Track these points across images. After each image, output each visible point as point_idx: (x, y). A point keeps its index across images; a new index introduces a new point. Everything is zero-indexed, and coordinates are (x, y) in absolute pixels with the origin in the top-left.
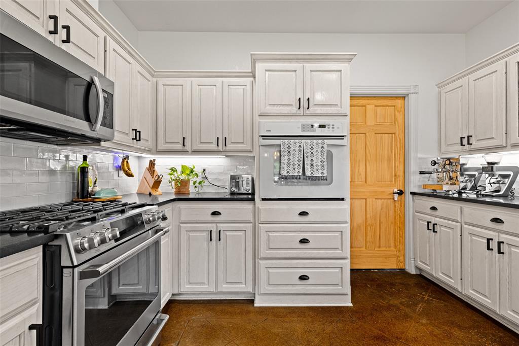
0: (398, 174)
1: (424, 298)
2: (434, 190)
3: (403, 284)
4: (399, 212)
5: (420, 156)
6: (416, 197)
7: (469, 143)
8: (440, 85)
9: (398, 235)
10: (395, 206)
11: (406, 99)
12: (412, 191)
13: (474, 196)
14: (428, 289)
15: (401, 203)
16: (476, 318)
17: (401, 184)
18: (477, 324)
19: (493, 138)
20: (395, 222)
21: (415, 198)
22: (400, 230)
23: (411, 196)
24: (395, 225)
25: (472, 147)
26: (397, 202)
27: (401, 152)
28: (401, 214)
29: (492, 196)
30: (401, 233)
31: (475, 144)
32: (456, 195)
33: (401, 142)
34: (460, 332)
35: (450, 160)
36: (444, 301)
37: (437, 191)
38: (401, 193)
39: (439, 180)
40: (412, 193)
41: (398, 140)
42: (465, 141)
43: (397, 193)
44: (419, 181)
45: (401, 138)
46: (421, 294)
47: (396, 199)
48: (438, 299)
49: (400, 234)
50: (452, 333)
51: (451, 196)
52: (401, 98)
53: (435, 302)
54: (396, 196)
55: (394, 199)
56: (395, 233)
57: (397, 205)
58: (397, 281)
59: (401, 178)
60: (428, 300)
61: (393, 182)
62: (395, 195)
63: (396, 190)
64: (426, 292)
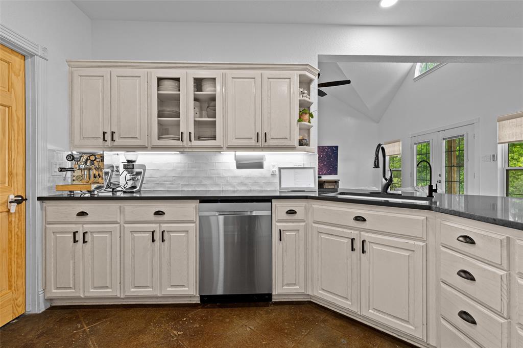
0: (14, 172)
1: (84, 331)
2: (71, 192)
3: (42, 334)
4: (17, 230)
5: (50, 147)
6: (47, 203)
7: (112, 139)
8: (72, 64)
9: (14, 266)
10: (10, 223)
11: (29, 60)
12: (39, 196)
13: (110, 194)
14: (77, 317)
15: (20, 216)
16: (141, 314)
17: (20, 187)
18: (146, 318)
19: (137, 138)
20: (10, 248)
21: (44, 204)
22: (17, 258)
23: (38, 203)
24: (10, 252)
25: (115, 143)
26: (14, 215)
27: (20, 138)
28: (19, 233)
29: (133, 192)
30: (20, 261)
31: (119, 141)
32: (88, 195)
33: (20, 122)
34: (146, 337)
35: (95, 156)
36: (105, 318)
37: (74, 192)
38: (20, 200)
39: (74, 178)
40: (39, 199)
41: (16, 118)
42: (108, 136)
43: (16, 201)
44: (49, 181)
45: (20, 117)
46: (77, 329)
47: (13, 210)
48: (98, 320)
49: (17, 263)
50: (143, 343)
51: (96, 196)
52: (20, 56)
53: (101, 326)
54: (13, 208)
55: (9, 211)
56: (10, 265)
57: (13, 220)
58: (30, 336)
59: (20, 178)
60: (91, 330)
61: (7, 185)
62: (12, 204)
63: (12, 197)
64: (79, 322)
